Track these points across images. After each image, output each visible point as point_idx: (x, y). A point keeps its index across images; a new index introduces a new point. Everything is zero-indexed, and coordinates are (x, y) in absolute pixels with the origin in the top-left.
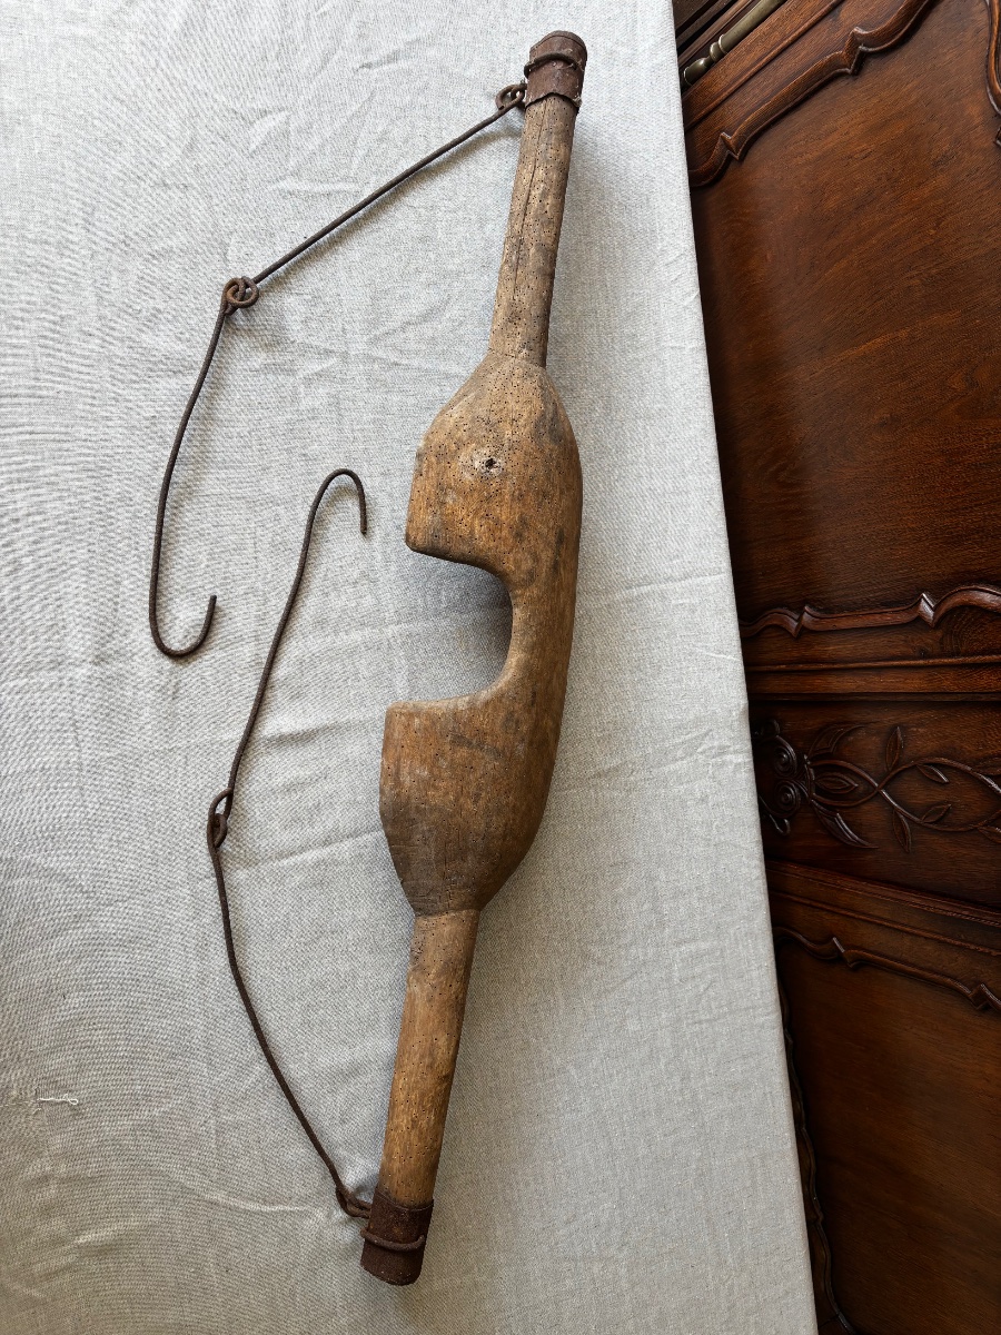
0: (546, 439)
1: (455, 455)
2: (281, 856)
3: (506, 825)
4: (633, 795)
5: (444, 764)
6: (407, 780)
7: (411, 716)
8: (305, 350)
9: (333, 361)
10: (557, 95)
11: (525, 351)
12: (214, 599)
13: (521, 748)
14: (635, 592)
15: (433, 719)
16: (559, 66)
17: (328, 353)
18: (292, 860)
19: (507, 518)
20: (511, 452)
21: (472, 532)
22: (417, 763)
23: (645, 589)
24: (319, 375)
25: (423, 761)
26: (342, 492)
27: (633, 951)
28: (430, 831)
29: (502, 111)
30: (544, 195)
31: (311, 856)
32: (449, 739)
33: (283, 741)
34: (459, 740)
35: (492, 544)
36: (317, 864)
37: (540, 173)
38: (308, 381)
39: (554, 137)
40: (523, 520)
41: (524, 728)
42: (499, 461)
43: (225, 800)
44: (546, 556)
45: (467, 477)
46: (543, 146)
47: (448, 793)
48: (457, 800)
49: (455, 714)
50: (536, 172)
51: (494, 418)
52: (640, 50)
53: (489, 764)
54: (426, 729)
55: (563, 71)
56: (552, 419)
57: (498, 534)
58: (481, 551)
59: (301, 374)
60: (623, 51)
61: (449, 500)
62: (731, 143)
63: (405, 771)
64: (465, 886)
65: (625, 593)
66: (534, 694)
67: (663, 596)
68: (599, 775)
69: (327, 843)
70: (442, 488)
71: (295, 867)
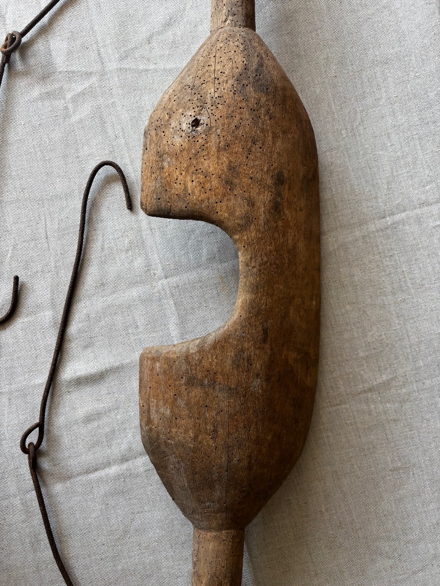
0: (250, 89)
1: (167, 124)
2: (87, 472)
3: (250, 456)
4: (407, 406)
5: (181, 403)
6: (155, 417)
7: (154, 360)
8: (71, 75)
9: (94, 80)
11: (230, 18)
12: (16, 279)
13: (257, 384)
14: (389, 220)
15: (169, 361)
17: (89, 75)
18: (98, 474)
19: (215, 169)
20: (214, 107)
21: (186, 189)
22: (161, 403)
23: (398, 217)
24: (83, 94)
25: (166, 402)
26: (108, 181)
27: (422, 545)
28: (178, 462)
31: (113, 470)
32: (183, 381)
33: (80, 382)
34: (191, 382)
35: (203, 196)
36: (117, 477)
38: (74, 99)
40: (231, 168)
41: (257, 365)
42: (204, 119)
43: (37, 429)
44: (264, 199)
45: (178, 140)
47: (188, 431)
48: (196, 437)
49: (187, 358)
51: (198, 83)
53: (223, 401)
54: (165, 372)
56: (257, 70)
57: (208, 186)
58: (195, 204)
59: (69, 96)
61: (165, 164)
63: (153, 410)
64: (219, 511)
65: (379, 224)
66: (265, 331)
67: (419, 220)
68: (370, 390)
69: (124, 459)
70: (160, 155)
71: (100, 480)
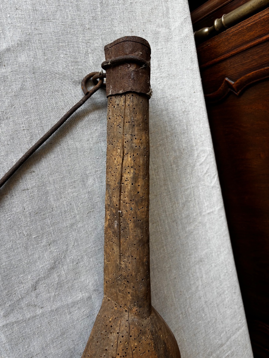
10: (134, 92)
16: (132, 68)
29: (88, 95)
30: (135, 179)
37: (129, 160)
39: (136, 128)
46: (128, 137)
50: (125, 158)
52: (172, 29)
55: (137, 72)
60: (163, 30)
62: (234, 86)
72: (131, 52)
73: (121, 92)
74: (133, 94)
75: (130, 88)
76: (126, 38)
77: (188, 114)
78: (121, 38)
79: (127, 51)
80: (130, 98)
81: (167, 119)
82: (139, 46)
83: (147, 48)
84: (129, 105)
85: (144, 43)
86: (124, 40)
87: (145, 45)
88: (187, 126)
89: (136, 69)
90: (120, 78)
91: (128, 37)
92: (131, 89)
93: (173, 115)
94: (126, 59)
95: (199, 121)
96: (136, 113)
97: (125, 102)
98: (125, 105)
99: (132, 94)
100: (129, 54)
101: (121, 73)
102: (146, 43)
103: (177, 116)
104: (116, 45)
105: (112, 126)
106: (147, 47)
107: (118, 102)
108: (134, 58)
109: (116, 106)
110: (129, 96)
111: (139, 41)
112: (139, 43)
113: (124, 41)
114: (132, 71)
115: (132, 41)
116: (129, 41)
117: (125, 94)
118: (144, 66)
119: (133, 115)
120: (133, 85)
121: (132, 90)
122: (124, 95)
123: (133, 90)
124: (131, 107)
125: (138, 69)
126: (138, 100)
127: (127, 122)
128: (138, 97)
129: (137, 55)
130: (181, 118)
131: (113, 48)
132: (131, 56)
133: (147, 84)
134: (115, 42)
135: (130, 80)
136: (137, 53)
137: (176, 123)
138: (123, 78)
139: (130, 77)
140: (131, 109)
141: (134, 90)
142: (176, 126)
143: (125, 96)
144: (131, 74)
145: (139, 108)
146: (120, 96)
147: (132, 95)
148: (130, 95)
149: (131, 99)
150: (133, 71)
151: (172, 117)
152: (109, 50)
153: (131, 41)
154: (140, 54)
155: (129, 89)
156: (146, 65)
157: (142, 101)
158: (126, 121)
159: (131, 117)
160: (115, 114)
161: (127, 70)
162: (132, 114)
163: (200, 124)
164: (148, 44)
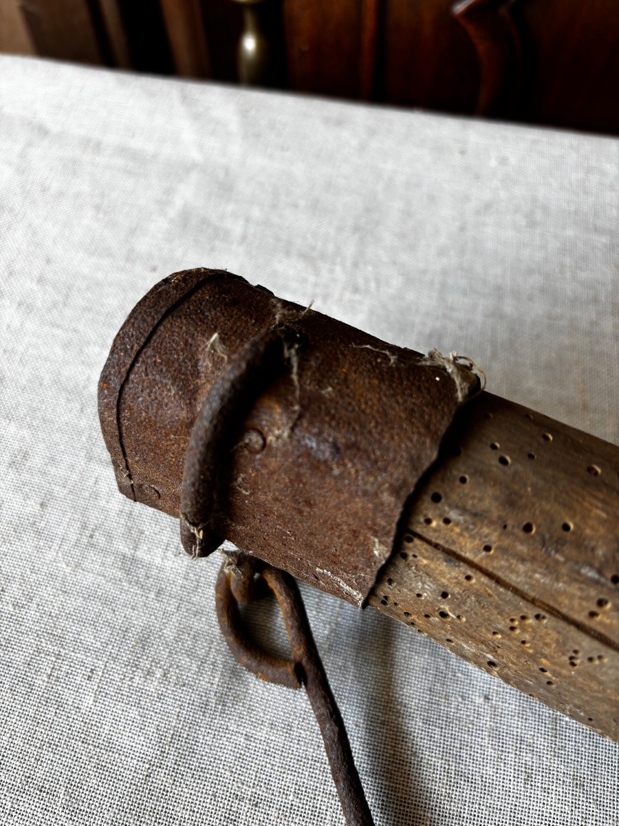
10: (424, 482)
16: (276, 427)
55: (311, 412)
72: (190, 394)
73: (380, 551)
74: (433, 489)
75: (387, 497)
76: (108, 388)
77: (545, 209)
78: (101, 414)
79: (175, 410)
80: (447, 521)
81: (539, 308)
82: (174, 332)
83: (206, 294)
84: (488, 549)
85: (176, 295)
86: (113, 400)
87: (186, 297)
88: (596, 229)
89: (287, 406)
90: (300, 512)
91: (105, 379)
92: (395, 491)
93: (530, 272)
94: (208, 446)
95: (589, 170)
96: (566, 527)
97: (454, 557)
98: (471, 564)
99: (427, 499)
100: (191, 405)
101: (276, 500)
102: (176, 287)
103: (539, 256)
104: (128, 451)
105: (549, 683)
106: (200, 285)
107: (429, 586)
108: (222, 398)
109: (446, 608)
110: (428, 521)
111: (149, 319)
112: (160, 323)
113: (118, 406)
114: (290, 437)
115: (136, 360)
116: (127, 379)
117: (404, 534)
118: (291, 354)
119: (568, 559)
120: (376, 466)
121: (404, 494)
122: (410, 540)
123: (405, 483)
124: (506, 542)
125: (293, 392)
126: (482, 474)
127: (593, 614)
128: (459, 469)
129: (217, 363)
130: (553, 244)
131: (137, 469)
132: (207, 405)
133: (398, 369)
134: (110, 448)
135: (336, 472)
136: (205, 364)
137: (568, 275)
138: (308, 503)
139: (318, 466)
140: (522, 548)
141: (413, 480)
142: (583, 275)
143: (417, 541)
144: (308, 453)
145: (537, 492)
146: (401, 564)
147: (436, 498)
148: (428, 509)
149: (453, 515)
150: (292, 429)
151: (536, 280)
152: (141, 486)
153: (132, 366)
154: (220, 348)
155: (392, 505)
156: (290, 337)
157: (494, 447)
158: (582, 617)
159: (575, 577)
160: (490, 636)
161: (274, 463)
162: (557, 562)
163: (603, 173)
164: (187, 276)
